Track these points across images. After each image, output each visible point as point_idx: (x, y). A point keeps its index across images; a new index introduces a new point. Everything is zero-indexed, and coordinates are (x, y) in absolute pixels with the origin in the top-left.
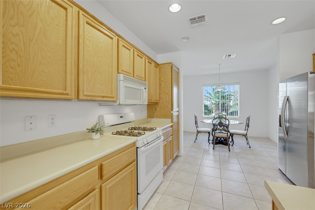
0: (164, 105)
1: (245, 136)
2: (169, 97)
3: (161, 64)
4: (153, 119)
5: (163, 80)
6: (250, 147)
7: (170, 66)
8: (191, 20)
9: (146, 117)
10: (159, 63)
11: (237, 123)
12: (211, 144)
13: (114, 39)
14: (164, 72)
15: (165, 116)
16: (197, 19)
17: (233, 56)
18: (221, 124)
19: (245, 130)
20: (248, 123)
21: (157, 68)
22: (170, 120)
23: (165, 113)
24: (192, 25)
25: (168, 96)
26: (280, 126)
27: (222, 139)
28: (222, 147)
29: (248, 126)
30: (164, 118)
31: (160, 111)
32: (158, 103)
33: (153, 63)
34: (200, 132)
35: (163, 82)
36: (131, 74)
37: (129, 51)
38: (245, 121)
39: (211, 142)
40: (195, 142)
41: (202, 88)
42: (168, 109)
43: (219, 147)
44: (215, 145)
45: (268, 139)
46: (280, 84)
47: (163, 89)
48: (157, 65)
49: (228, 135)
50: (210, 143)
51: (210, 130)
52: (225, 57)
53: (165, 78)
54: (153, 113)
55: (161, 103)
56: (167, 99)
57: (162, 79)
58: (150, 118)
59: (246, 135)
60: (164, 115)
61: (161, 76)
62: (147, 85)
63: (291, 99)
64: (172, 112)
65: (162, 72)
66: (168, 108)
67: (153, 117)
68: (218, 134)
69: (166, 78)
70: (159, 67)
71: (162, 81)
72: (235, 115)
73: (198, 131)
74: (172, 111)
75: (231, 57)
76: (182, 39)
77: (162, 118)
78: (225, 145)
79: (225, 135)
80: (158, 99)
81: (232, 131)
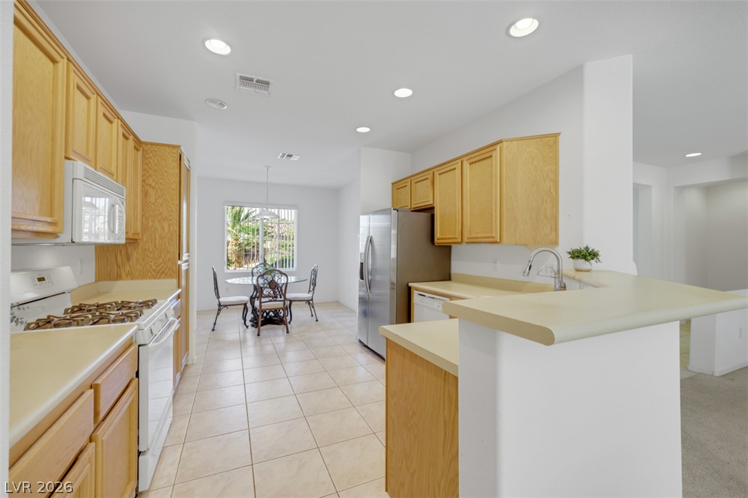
0: (155, 246)
1: (309, 302)
2: (171, 228)
3: (146, 144)
4: (119, 283)
5: (153, 184)
6: (317, 320)
7: (174, 153)
8: (242, 78)
9: (93, 279)
10: (142, 139)
11: (293, 280)
12: (250, 327)
13: (60, 65)
14: (156, 165)
15: (158, 272)
16: (254, 82)
17: (295, 158)
18: (273, 285)
19: (309, 291)
20: (315, 280)
21: (138, 150)
22: (175, 281)
23: (159, 265)
24: (241, 87)
25: (169, 226)
26: (362, 278)
27: (271, 314)
28: (272, 328)
29: (315, 285)
30: (155, 278)
31: (144, 260)
32: (137, 240)
33: (131, 137)
34: (225, 306)
35: (153, 188)
36: (90, 161)
37: (87, 101)
38: (308, 276)
39: (248, 323)
40: (213, 330)
41: (224, 209)
42: (168, 255)
43: (266, 329)
44: (262, 328)
45: (337, 304)
46: (361, 217)
47: (153, 206)
48: (139, 143)
49: (284, 304)
50: (247, 327)
51: (246, 298)
52: (282, 157)
53: (161, 181)
54: (118, 266)
55: (145, 239)
56: (166, 231)
57: (150, 181)
58: (105, 280)
59: (312, 300)
60: (154, 271)
61: (148, 172)
62: (125, 195)
63: (375, 240)
64: (179, 262)
65: (149, 162)
66: (168, 252)
67: (119, 277)
68: (268, 304)
69: (162, 179)
70: (143, 149)
71: (150, 185)
72: (289, 267)
73: (222, 304)
74: (179, 259)
75: (292, 159)
76: (207, 102)
77: (150, 278)
78: (278, 324)
79: (278, 304)
80: (139, 230)
81: (289, 296)
